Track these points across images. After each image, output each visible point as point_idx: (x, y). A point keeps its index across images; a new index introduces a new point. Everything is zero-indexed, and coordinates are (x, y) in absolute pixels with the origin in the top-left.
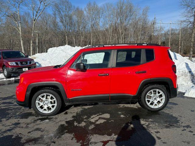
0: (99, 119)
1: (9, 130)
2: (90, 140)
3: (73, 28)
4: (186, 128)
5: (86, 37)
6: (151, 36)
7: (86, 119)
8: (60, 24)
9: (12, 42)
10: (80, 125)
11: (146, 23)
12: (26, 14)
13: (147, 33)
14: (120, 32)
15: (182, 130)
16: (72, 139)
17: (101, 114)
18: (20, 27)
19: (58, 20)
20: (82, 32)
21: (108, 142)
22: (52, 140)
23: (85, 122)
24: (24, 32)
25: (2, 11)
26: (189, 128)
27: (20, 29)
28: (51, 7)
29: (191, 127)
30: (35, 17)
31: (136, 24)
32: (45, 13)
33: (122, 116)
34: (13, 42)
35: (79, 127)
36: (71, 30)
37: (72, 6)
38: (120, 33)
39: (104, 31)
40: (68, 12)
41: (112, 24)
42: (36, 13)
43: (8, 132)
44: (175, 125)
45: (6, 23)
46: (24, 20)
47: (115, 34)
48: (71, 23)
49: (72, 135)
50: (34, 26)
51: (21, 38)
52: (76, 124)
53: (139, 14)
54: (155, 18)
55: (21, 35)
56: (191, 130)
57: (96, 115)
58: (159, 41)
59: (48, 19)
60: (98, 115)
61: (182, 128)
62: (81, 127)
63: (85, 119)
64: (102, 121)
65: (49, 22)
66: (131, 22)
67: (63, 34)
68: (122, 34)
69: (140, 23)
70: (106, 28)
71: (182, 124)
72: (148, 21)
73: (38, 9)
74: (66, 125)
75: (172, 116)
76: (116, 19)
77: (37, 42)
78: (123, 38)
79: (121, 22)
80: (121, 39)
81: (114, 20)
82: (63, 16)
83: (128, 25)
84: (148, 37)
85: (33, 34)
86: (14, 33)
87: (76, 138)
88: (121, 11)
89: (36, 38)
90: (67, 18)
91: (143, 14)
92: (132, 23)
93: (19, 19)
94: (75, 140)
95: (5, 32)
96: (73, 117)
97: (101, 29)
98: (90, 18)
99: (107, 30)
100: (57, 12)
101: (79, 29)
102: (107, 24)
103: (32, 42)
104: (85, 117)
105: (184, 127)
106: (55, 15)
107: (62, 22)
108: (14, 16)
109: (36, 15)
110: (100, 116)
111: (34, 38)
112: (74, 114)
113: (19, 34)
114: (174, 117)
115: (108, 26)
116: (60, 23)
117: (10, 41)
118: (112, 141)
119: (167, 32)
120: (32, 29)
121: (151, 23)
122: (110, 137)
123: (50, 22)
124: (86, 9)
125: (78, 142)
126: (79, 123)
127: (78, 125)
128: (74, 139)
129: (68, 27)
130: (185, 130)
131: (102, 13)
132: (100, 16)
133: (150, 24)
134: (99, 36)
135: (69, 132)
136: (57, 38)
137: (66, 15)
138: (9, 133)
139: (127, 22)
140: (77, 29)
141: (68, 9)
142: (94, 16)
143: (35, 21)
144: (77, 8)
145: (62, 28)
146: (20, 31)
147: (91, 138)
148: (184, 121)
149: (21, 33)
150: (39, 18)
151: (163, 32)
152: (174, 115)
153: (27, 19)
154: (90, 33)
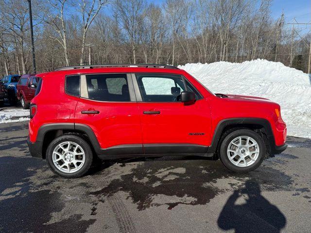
0: (169, 174)
1: (46, 184)
2: (152, 201)
3: (144, 38)
4: (300, 192)
5: (164, 52)
6: (275, 47)
7: (150, 173)
8: (124, 31)
9: (53, 61)
10: (141, 181)
11: (266, 25)
12: (73, 18)
13: (268, 41)
14: (222, 40)
15: (293, 195)
16: (127, 199)
17: (173, 168)
18: (65, 39)
19: (121, 25)
20: (158, 43)
21: (176, 204)
22: (100, 199)
23: (148, 177)
24: (71, 45)
25: (39, 15)
26: (306, 192)
27: (65, 42)
28: (110, 5)
29: (309, 191)
30: (86, 22)
31: (250, 26)
32: (101, 15)
33: (204, 172)
34: (55, 61)
35: (139, 183)
36: (140, 41)
37: (142, 2)
38: (222, 43)
39: (195, 40)
40: (136, 12)
41: (207, 28)
42: (88, 16)
43: (45, 186)
44: (284, 187)
45: (44, 32)
46: (71, 28)
47: (212, 44)
48: (142, 30)
49: (128, 194)
50: (85, 36)
51: (66, 56)
52: (135, 179)
53: (254, 8)
54: (283, 15)
55: (65, 51)
56: (308, 195)
57: (166, 169)
58: (291, 54)
59: (106, 24)
60: (168, 170)
61: (294, 192)
62: (142, 184)
63: (148, 173)
64: (173, 178)
65: (107, 30)
66: (240, 23)
67: (128, 47)
68: (225, 43)
69: (256, 25)
70: (198, 34)
71: (297, 186)
72: (271, 21)
73: (90, 9)
74: (121, 180)
75: (283, 174)
76: (215, 20)
77: (90, 61)
78: (226, 50)
79: (223, 25)
80: (223, 52)
81: (211, 22)
82: (129, 19)
83: (236, 29)
84: (270, 48)
85: (83, 49)
86: (56, 49)
87: (132, 197)
88: (222, 6)
89: (88, 55)
90: (135, 21)
91: (262, 10)
92: (242, 25)
93: (63, 26)
94: (131, 200)
95: (43, 47)
96: (133, 170)
97: (190, 37)
98: (172, 20)
99: (199, 38)
100: (119, 12)
101: (154, 40)
102: (200, 28)
103: (81, 61)
104: (149, 171)
105: (297, 190)
106: (116, 17)
107: (127, 28)
108: (56, 23)
109: (88, 19)
110: (171, 171)
111: (86, 54)
112: (135, 166)
113: (64, 49)
114: (286, 176)
115: (201, 32)
116: (124, 29)
117: (51, 61)
118: (183, 203)
119: (306, 38)
120: (81, 41)
121: (276, 24)
122: (180, 198)
123: (109, 30)
124: (166, 6)
125: (134, 202)
126: (140, 179)
127: (137, 181)
128: (130, 198)
129: (137, 36)
130: (298, 194)
131: (192, 11)
132: (188, 16)
133: (273, 25)
134: (185, 48)
135: (125, 189)
136: (120, 55)
137: (133, 17)
138: (45, 188)
139: (233, 23)
140: (150, 39)
141: (136, 7)
142: (177, 17)
143: (85, 28)
144: (151, 4)
145: (128, 37)
146: (65, 45)
147: (154, 199)
148: (300, 182)
149: (65, 48)
150: (93, 23)
151: (298, 39)
152: (287, 173)
153: (74, 26)
154: (171, 44)
